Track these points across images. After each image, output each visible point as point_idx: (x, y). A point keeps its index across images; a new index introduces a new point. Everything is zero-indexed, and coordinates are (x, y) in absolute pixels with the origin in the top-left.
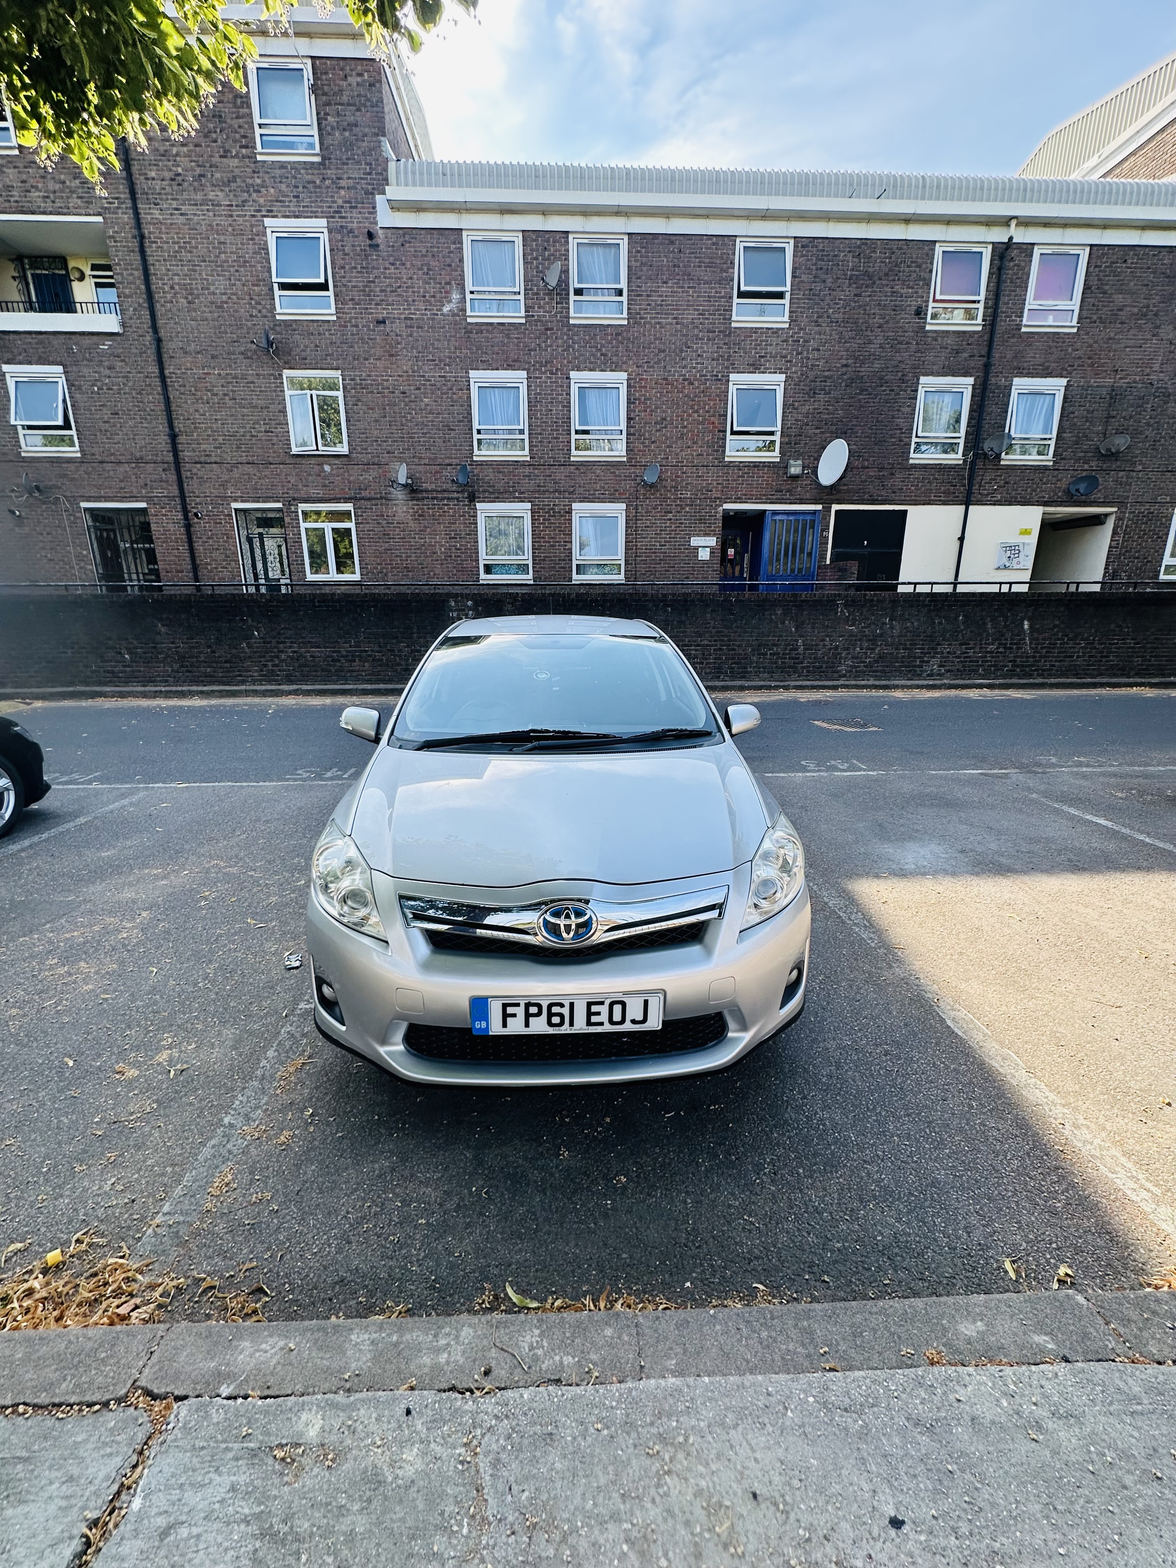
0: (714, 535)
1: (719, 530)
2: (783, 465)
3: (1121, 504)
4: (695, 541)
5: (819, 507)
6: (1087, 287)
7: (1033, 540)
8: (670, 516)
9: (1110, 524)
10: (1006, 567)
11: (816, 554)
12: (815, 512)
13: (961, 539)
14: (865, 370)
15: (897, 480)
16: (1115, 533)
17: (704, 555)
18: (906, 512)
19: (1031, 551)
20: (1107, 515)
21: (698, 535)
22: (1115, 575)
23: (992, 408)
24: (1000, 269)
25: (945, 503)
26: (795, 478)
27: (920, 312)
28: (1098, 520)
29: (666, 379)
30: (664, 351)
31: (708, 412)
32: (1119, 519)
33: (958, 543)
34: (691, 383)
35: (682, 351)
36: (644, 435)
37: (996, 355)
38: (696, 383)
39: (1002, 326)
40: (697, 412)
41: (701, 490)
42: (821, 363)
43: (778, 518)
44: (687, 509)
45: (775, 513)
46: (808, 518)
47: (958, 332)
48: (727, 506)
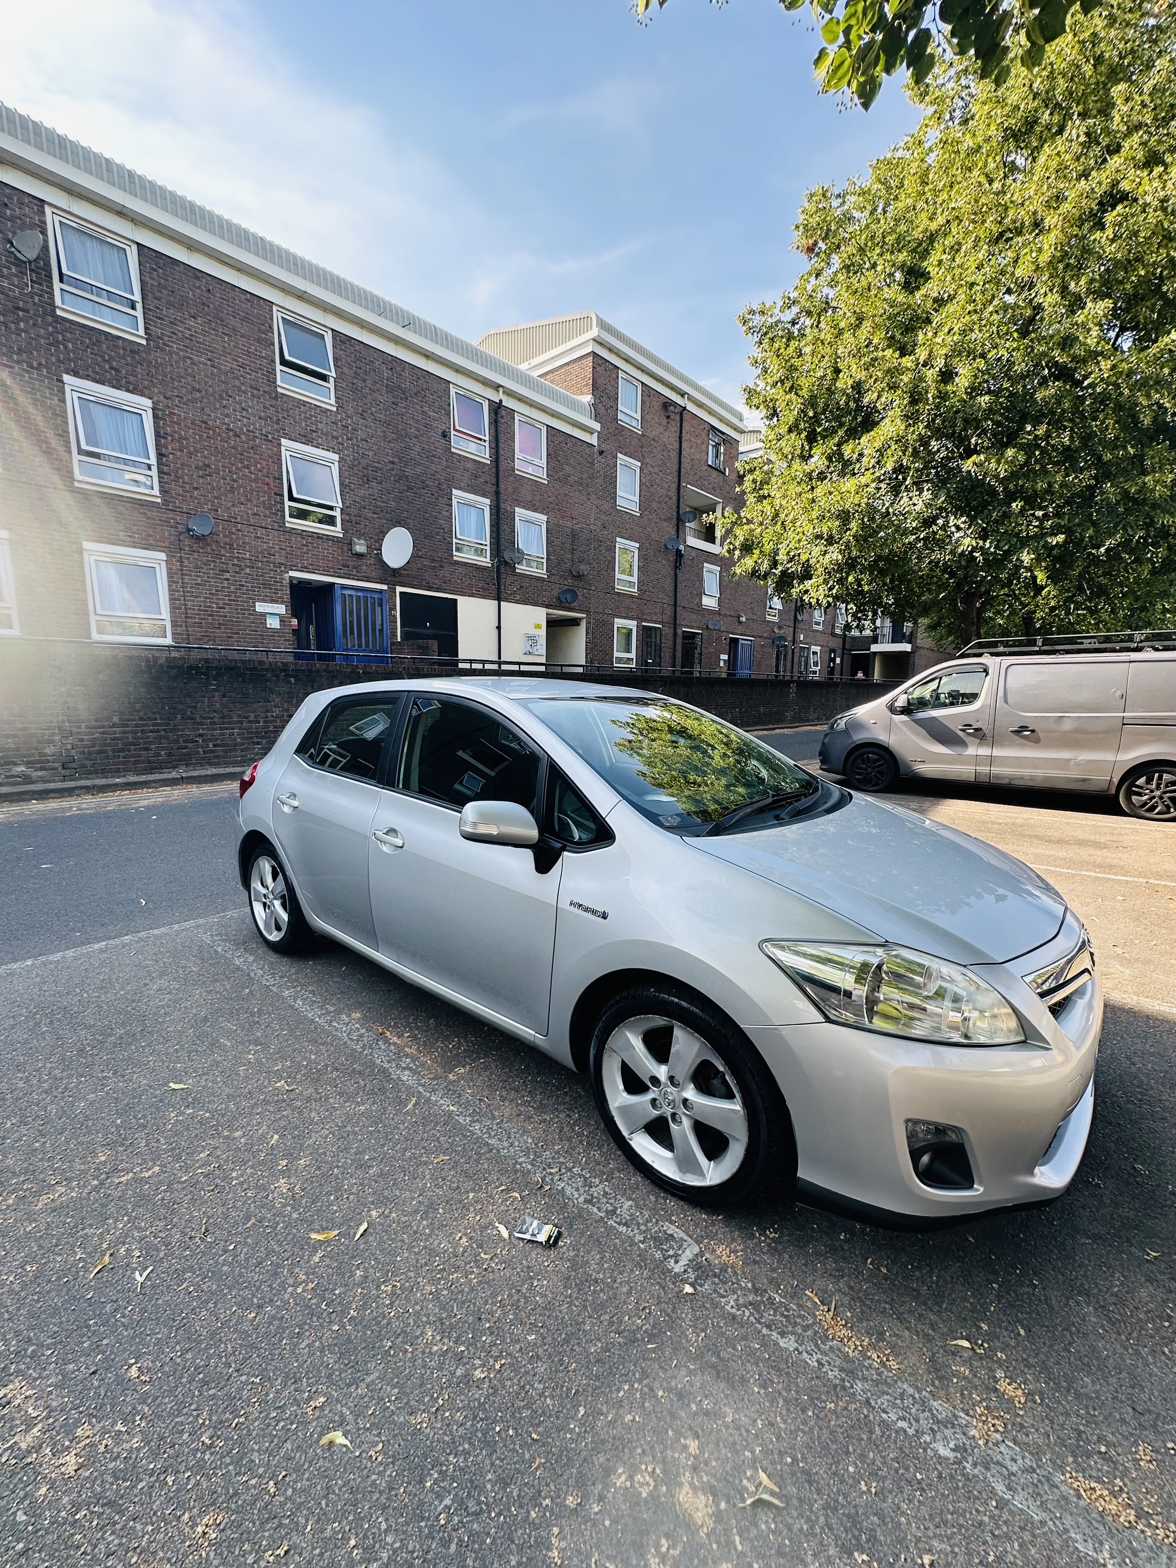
0: (282, 603)
1: (287, 598)
2: (346, 543)
3: (587, 612)
4: (261, 607)
5: (385, 587)
6: (548, 455)
7: (543, 632)
8: (227, 575)
9: (583, 624)
10: (530, 653)
11: (387, 631)
12: (381, 591)
13: (499, 628)
14: (409, 471)
15: (445, 572)
16: (587, 633)
17: (273, 623)
18: (456, 600)
19: (543, 641)
20: (580, 619)
21: (264, 601)
22: (592, 662)
23: (504, 527)
24: (496, 421)
25: (483, 597)
26: (360, 556)
27: (445, 435)
28: (575, 622)
29: (205, 422)
30: (199, 391)
31: (260, 471)
32: (588, 623)
33: (496, 631)
34: (237, 435)
35: (222, 398)
36: (182, 478)
37: (502, 486)
38: (243, 437)
39: (503, 465)
40: (247, 467)
41: (262, 552)
42: (371, 454)
43: (347, 592)
44: (248, 570)
45: (344, 587)
46: (376, 596)
47: (475, 461)
48: (292, 574)
